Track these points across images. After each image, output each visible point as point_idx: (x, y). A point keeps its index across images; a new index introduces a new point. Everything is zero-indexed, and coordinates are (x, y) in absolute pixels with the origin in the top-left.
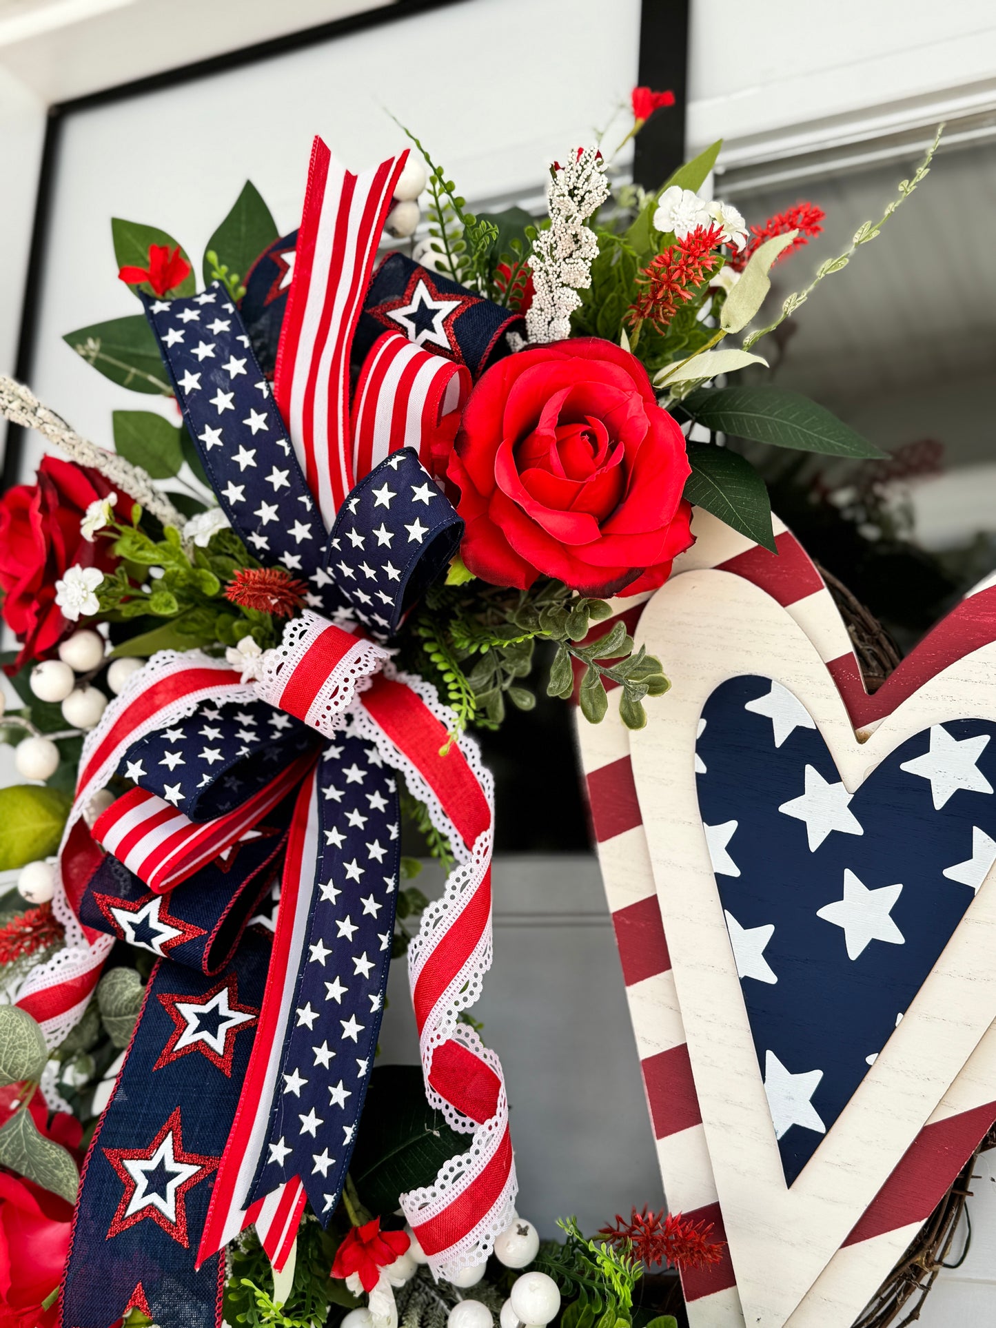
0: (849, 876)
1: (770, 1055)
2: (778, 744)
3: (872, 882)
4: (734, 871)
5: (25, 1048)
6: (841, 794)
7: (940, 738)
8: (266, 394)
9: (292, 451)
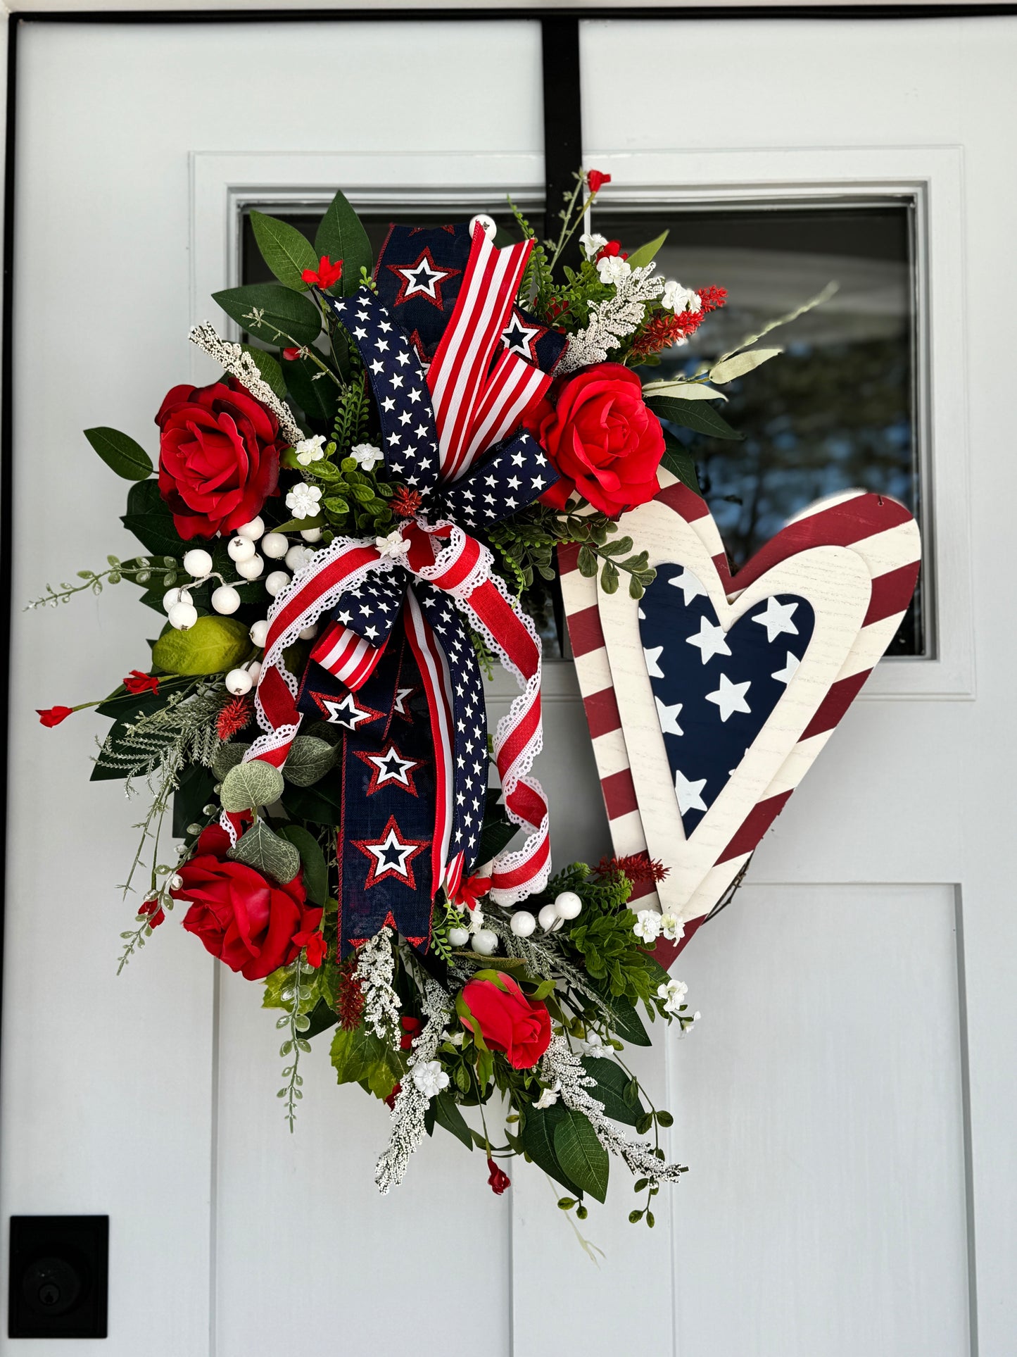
0: (723, 677)
1: (679, 773)
2: (687, 604)
3: (735, 680)
4: (661, 675)
5: (271, 786)
6: (721, 632)
7: (773, 604)
8: (422, 378)
9: (433, 415)
